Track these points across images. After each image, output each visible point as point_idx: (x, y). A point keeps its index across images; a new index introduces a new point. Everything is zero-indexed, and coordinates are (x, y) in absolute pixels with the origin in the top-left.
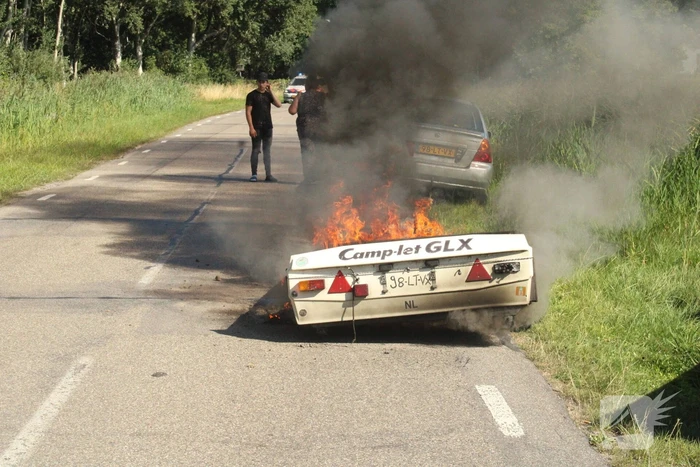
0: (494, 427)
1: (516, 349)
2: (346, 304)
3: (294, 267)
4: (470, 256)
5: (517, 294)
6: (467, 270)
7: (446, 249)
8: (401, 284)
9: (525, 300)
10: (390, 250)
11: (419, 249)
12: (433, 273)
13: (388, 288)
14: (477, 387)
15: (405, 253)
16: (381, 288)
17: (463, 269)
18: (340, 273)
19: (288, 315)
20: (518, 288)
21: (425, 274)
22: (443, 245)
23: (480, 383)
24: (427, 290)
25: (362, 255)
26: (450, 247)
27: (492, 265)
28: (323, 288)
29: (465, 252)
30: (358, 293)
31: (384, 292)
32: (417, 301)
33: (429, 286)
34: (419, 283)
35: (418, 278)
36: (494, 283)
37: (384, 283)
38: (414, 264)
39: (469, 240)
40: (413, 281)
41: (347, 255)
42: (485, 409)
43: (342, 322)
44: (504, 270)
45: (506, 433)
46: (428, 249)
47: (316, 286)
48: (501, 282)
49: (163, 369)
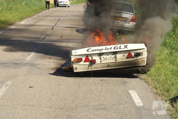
0: (134, 103)
1: (142, 79)
2: (89, 66)
3: (73, 54)
4: (127, 51)
5: (142, 62)
6: (126, 55)
7: (120, 48)
8: (106, 59)
9: (144, 64)
10: (103, 48)
11: (112, 48)
12: (116, 56)
13: (102, 60)
14: (129, 91)
15: (107, 50)
16: (100, 60)
17: (125, 55)
18: (87, 56)
19: (72, 69)
20: (142, 60)
21: (113, 56)
22: (119, 47)
23: (130, 90)
24: (114, 61)
25: (94, 50)
26: (121, 48)
27: (134, 53)
28: (82, 61)
29: (126, 49)
30: (93, 62)
31: (101, 62)
32: (111, 64)
33: (115, 60)
34: (112, 59)
35: (111, 57)
36: (135, 59)
37: (101, 59)
38: (110, 53)
39: (127, 46)
40: (110, 58)
41: (89, 50)
42: (131, 98)
43: (88, 71)
44: (138, 55)
45: (137, 105)
46: (114, 48)
47: (79, 60)
48: (137, 59)
49: (32, 85)
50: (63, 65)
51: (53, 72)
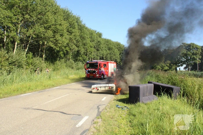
3: (92, 87)
9: (114, 91)
10: (101, 85)
11: (104, 85)
14: (104, 97)
18: (96, 87)
21: (105, 88)
25: (98, 86)
27: (111, 87)
29: (108, 86)
30: (98, 90)
37: (100, 89)
43: (97, 92)
45: (102, 100)
47: (94, 89)
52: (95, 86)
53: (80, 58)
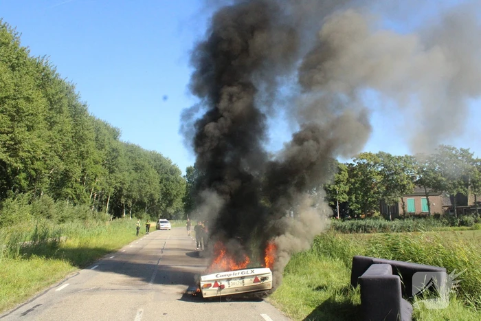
1: (268, 302)
2: (218, 291)
3: (202, 280)
5: (268, 286)
6: (253, 279)
8: (234, 284)
9: (270, 287)
10: (231, 274)
11: (239, 273)
12: (243, 281)
14: (261, 314)
15: (235, 275)
18: (216, 281)
19: (200, 294)
20: (268, 284)
21: (241, 281)
22: (246, 272)
24: (242, 286)
25: (222, 276)
26: (248, 273)
27: (260, 277)
28: (211, 286)
29: (253, 274)
30: (221, 287)
31: (229, 287)
32: (239, 289)
33: (242, 284)
34: (240, 283)
36: (261, 283)
37: (229, 284)
38: (238, 278)
39: (253, 270)
40: (237, 283)
41: (218, 276)
43: (217, 296)
44: (264, 279)
46: (242, 273)
47: (209, 286)
48: (263, 282)
49: (165, 312)
50: (188, 290)
51: (180, 297)
52: (212, 277)
53: (69, 190)
